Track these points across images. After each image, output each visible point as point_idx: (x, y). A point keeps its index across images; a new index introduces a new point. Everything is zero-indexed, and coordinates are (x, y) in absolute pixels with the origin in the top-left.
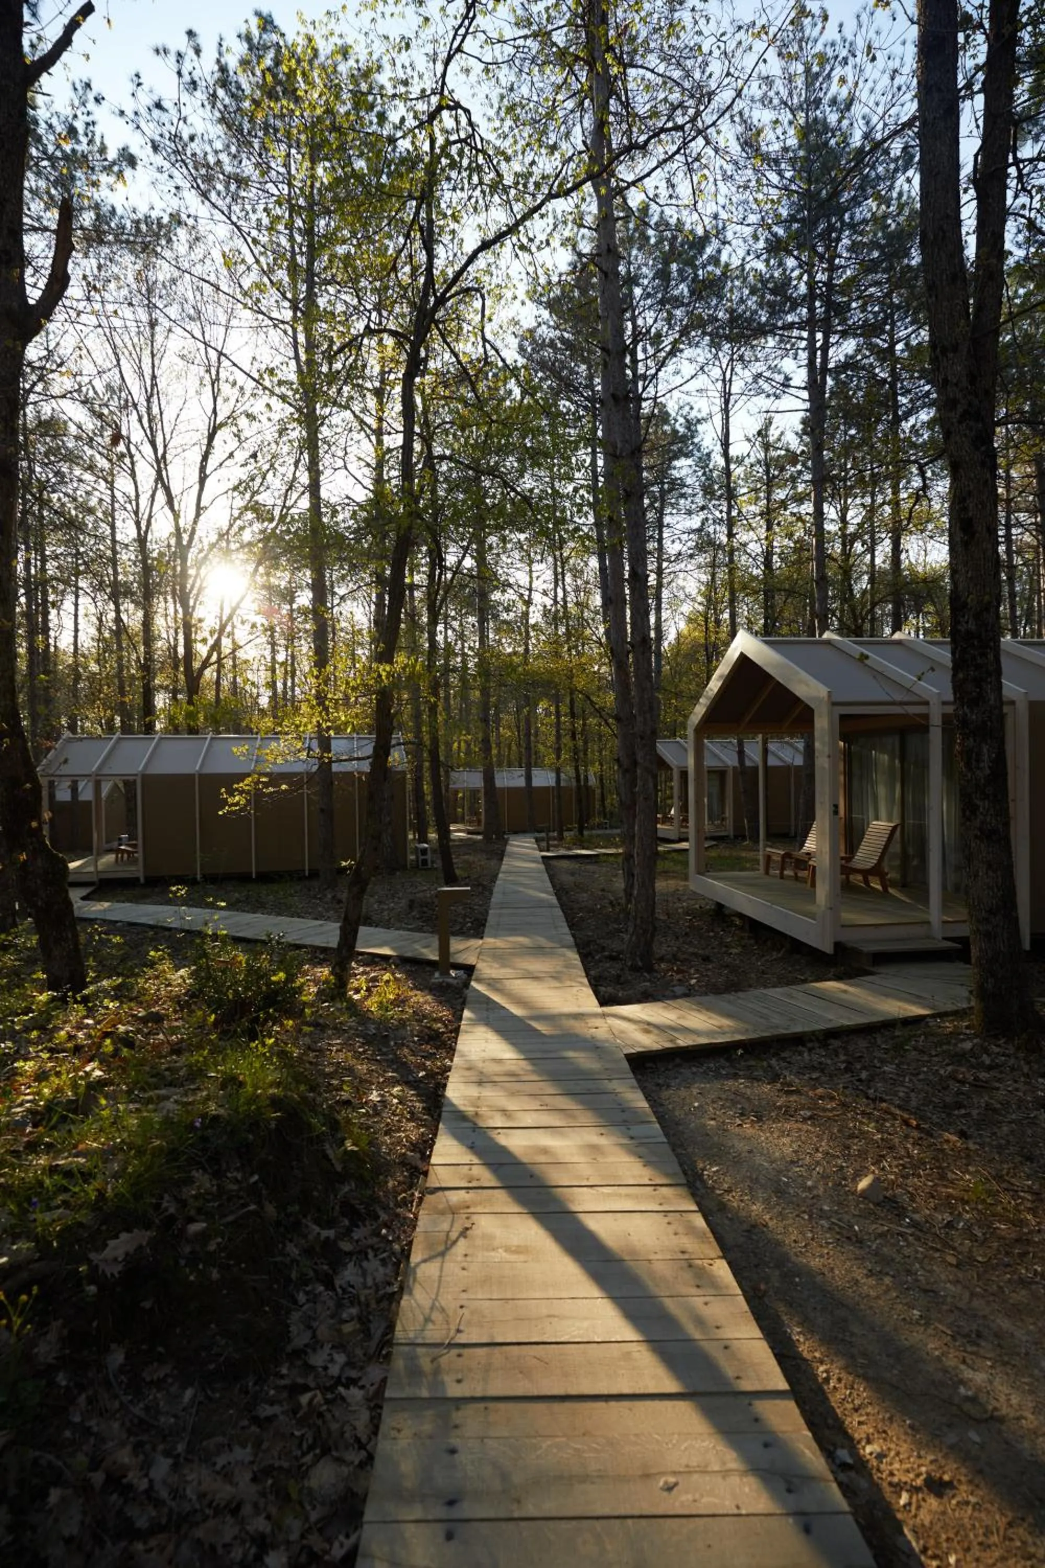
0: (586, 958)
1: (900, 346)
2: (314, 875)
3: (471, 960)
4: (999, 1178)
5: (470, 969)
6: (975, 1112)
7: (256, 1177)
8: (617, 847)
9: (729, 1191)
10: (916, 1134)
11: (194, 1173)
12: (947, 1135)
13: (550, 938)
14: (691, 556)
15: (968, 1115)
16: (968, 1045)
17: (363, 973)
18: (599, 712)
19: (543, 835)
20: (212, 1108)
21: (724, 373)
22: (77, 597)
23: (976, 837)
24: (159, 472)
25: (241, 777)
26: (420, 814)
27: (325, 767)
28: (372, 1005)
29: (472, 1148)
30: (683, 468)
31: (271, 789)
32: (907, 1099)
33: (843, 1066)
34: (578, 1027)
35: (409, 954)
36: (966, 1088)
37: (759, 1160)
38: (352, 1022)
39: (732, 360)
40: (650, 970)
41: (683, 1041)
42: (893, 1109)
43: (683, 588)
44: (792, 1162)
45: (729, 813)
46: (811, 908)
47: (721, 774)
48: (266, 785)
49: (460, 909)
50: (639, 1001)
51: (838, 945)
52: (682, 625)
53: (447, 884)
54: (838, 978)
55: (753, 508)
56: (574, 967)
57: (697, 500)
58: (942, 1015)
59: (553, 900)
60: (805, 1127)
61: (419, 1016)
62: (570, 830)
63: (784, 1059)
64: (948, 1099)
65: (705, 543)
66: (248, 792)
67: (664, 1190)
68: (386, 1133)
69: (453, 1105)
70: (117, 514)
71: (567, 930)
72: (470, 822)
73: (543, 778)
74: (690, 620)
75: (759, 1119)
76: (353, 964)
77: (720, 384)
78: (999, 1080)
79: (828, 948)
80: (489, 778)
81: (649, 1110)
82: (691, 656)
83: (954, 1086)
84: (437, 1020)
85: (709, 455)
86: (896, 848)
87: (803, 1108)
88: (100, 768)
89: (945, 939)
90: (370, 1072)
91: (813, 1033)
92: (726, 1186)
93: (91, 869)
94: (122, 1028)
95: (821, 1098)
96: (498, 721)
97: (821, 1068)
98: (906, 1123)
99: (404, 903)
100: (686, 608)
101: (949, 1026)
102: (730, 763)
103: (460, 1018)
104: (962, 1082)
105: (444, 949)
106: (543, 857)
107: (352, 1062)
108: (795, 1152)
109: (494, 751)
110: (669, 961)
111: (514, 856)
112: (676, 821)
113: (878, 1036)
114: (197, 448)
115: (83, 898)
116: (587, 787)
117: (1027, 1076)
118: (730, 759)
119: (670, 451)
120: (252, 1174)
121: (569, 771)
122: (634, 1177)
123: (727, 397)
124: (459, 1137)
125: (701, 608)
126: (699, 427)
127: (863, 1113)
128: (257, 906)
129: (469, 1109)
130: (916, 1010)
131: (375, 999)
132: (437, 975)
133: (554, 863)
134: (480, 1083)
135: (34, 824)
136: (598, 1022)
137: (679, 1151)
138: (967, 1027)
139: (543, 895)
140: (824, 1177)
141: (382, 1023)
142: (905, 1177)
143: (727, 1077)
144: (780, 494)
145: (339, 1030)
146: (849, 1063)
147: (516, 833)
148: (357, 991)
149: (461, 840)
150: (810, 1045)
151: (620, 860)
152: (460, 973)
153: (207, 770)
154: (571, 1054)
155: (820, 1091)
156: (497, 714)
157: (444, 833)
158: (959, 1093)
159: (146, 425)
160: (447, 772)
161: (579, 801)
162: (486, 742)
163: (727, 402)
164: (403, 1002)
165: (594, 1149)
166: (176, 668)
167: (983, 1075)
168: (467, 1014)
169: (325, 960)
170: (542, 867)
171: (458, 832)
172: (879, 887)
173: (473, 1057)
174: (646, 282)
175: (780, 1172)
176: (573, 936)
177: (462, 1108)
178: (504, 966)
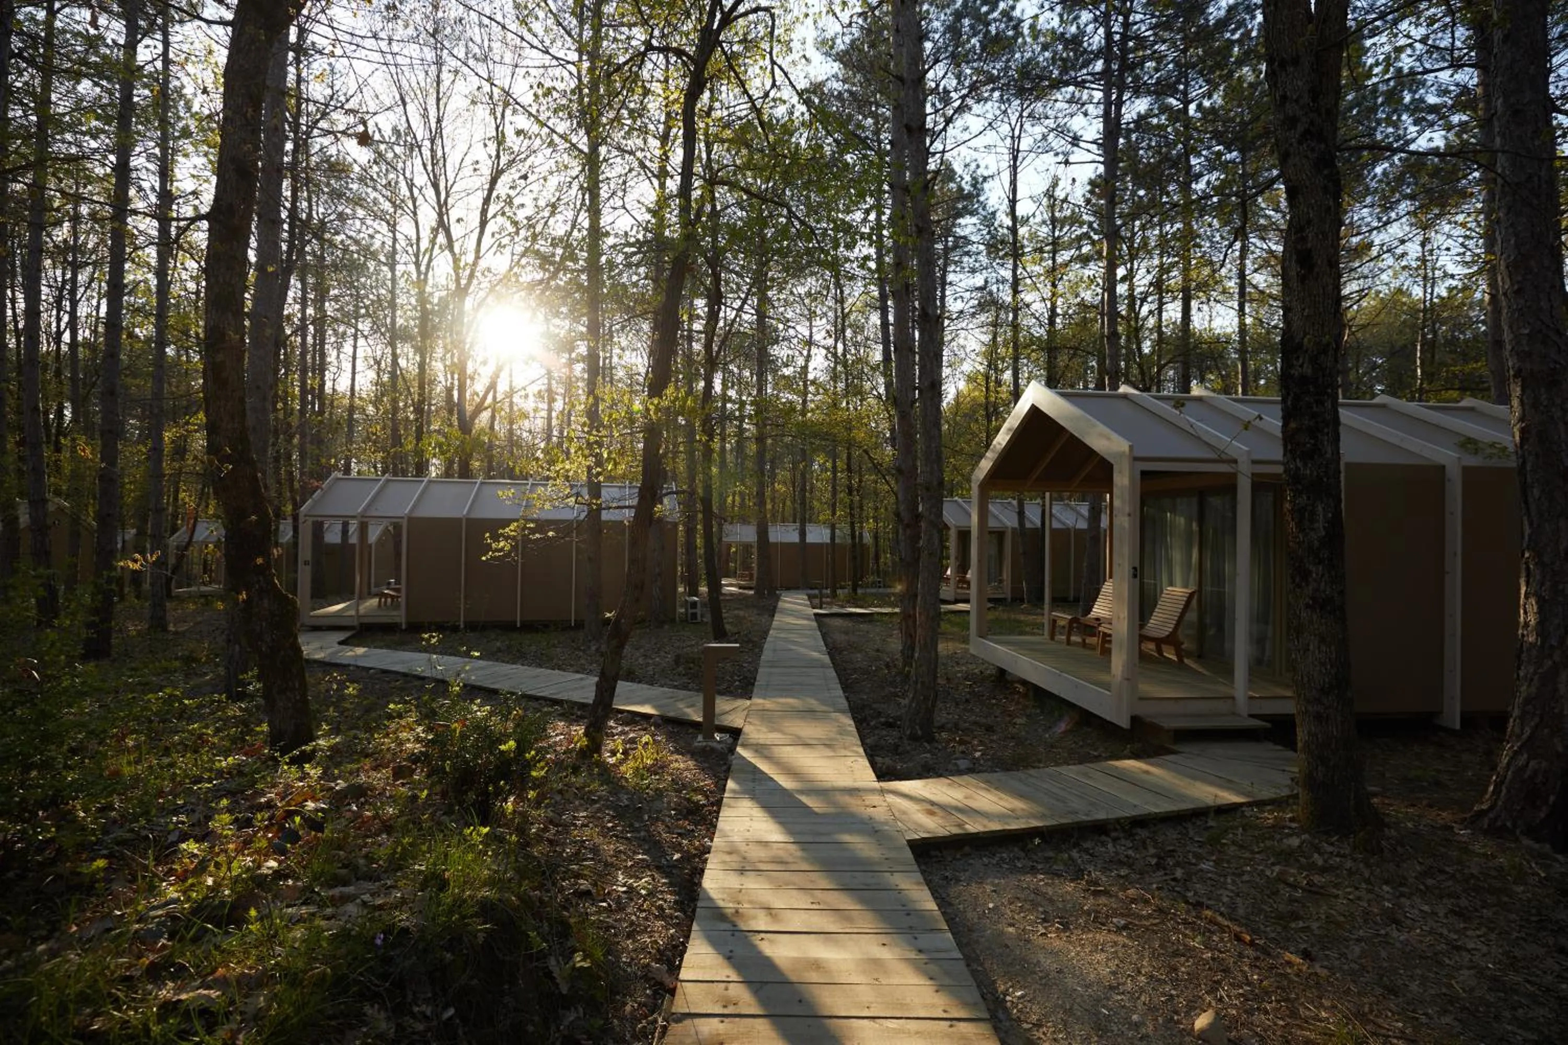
0: (860, 723)
1: (1192, 107)
2: (579, 625)
3: (736, 721)
4: (1361, 1017)
5: (736, 733)
6: (1315, 925)
7: (451, 1012)
8: (893, 605)
9: (1038, 1025)
10: (1250, 952)
11: (367, 1009)
12: (1288, 956)
13: (823, 702)
14: (973, 315)
15: (1306, 929)
16: (1295, 842)
17: (623, 733)
18: (876, 468)
19: (816, 592)
20: (403, 918)
21: (1013, 130)
22: (356, 339)
23: (1307, 606)
24: (440, 215)
25: (506, 523)
26: (690, 566)
27: (594, 514)
28: (627, 770)
29: (729, 958)
30: (968, 226)
31: (538, 536)
32: (1233, 907)
33: (1154, 861)
34: (853, 804)
35: (672, 714)
36: (1299, 894)
37: (1070, 981)
38: (603, 791)
39: (1021, 116)
40: (931, 740)
41: (974, 826)
42: (1220, 919)
43: (964, 347)
44: (1111, 988)
45: (1006, 575)
46: (1104, 677)
47: (999, 535)
48: (533, 531)
49: (728, 666)
50: (919, 776)
51: (1135, 719)
52: (962, 385)
53: (718, 639)
54: (1136, 756)
55: (1037, 269)
56: (848, 733)
57: (981, 258)
58: (1260, 804)
59: (826, 659)
60: (1121, 940)
61: (679, 785)
62: (842, 588)
63: (1086, 851)
64: (1282, 908)
65: (988, 302)
66: (514, 538)
67: (962, 1026)
68: (630, 935)
69: (710, 899)
70: (398, 257)
71: (841, 692)
72: (742, 577)
73: (818, 535)
74: (970, 379)
75: (1066, 927)
76: (612, 723)
77: (1009, 140)
78: (1336, 886)
79: (1124, 723)
80: (763, 533)
81: (938, 914)
82: (970, 416)
83: (1285, 892)
84: (697, 790)
85: (994, 213)
86: (1192, 616)
87: (1115, 915)
88: (365, 510)
89: (1252, 716)
90: (618, 852)
91: (1118, 820)
92: (1034, 1018)
93: (353, 613)
94: (310, 805)
95: (1133, 901)
96: (773, 476)
97: (1129, 863)
98: (1238, 938)
99: (670, 658)
100: (967, 367)
101: (1269, 817)
102: (1009, 524)
103: (724, 790)
104: (1294, 887)
105: (709, 709)
106: (816, 615)
107: (598, 840)
108: (1114, 973)
109: (769, 506)
110: (950, 730)
111: (784, 612)
112: (952, 582)
113: (1189, 825)
114: (479, 193)
115: (341, 643)
116: (862, 545)
117: (1368, 881)
118: (1009, 520)
119: (955, 208)
120: (445, 1008)
121: (843, 530)
122: (925, 1006)
123: (1015, 154)
124: (715, 942)
125: (981, 368)
126: (986, 185)
127: (1185, 922)
128: (517, 656)
129: (728, 905)
130: (1230, 797)
131: (631, 764)
132: (700, 738)
133: (827, 620)
134: (742, 871)
135: (260, 561)
136: (875, 799)
137: (975, 966)
138: (1292, 820)
139: (815, 654)
140: (1152, 1009)
141: (638, 791)
142: (1250, 1012)
143: (1023, 871)
144: (1064, 256)
145: (587, 800)
146: (1160, 858)
147: (788, 589)
148: (613, 753)
149: (732, 594)
150: (1114, 834)
151: (896, 620)
152: (726, 736)
153: (474, 515)
154: (846, 838)
155: (1131, 892)
156: (773, 469)
157: (715, 587)
158: (1292, 900)
159: (429, 168)
160: (720, 526)
161: (854, 558)
162: (761, 495)
163: (1015, 159)
164: (662, 767)
165: (876, 964)
166: (451, 412)
167: (1316, 879)
168: (730, 784)
169: (582, 717)
170: (814, 624)
171: (730, 586)
172: (1175, 658)
173: (736, 838)
174: (937, 36)
175: (1098, 1000)
176: (847, 698)
177: (721, 904)
178: (773, 730)
